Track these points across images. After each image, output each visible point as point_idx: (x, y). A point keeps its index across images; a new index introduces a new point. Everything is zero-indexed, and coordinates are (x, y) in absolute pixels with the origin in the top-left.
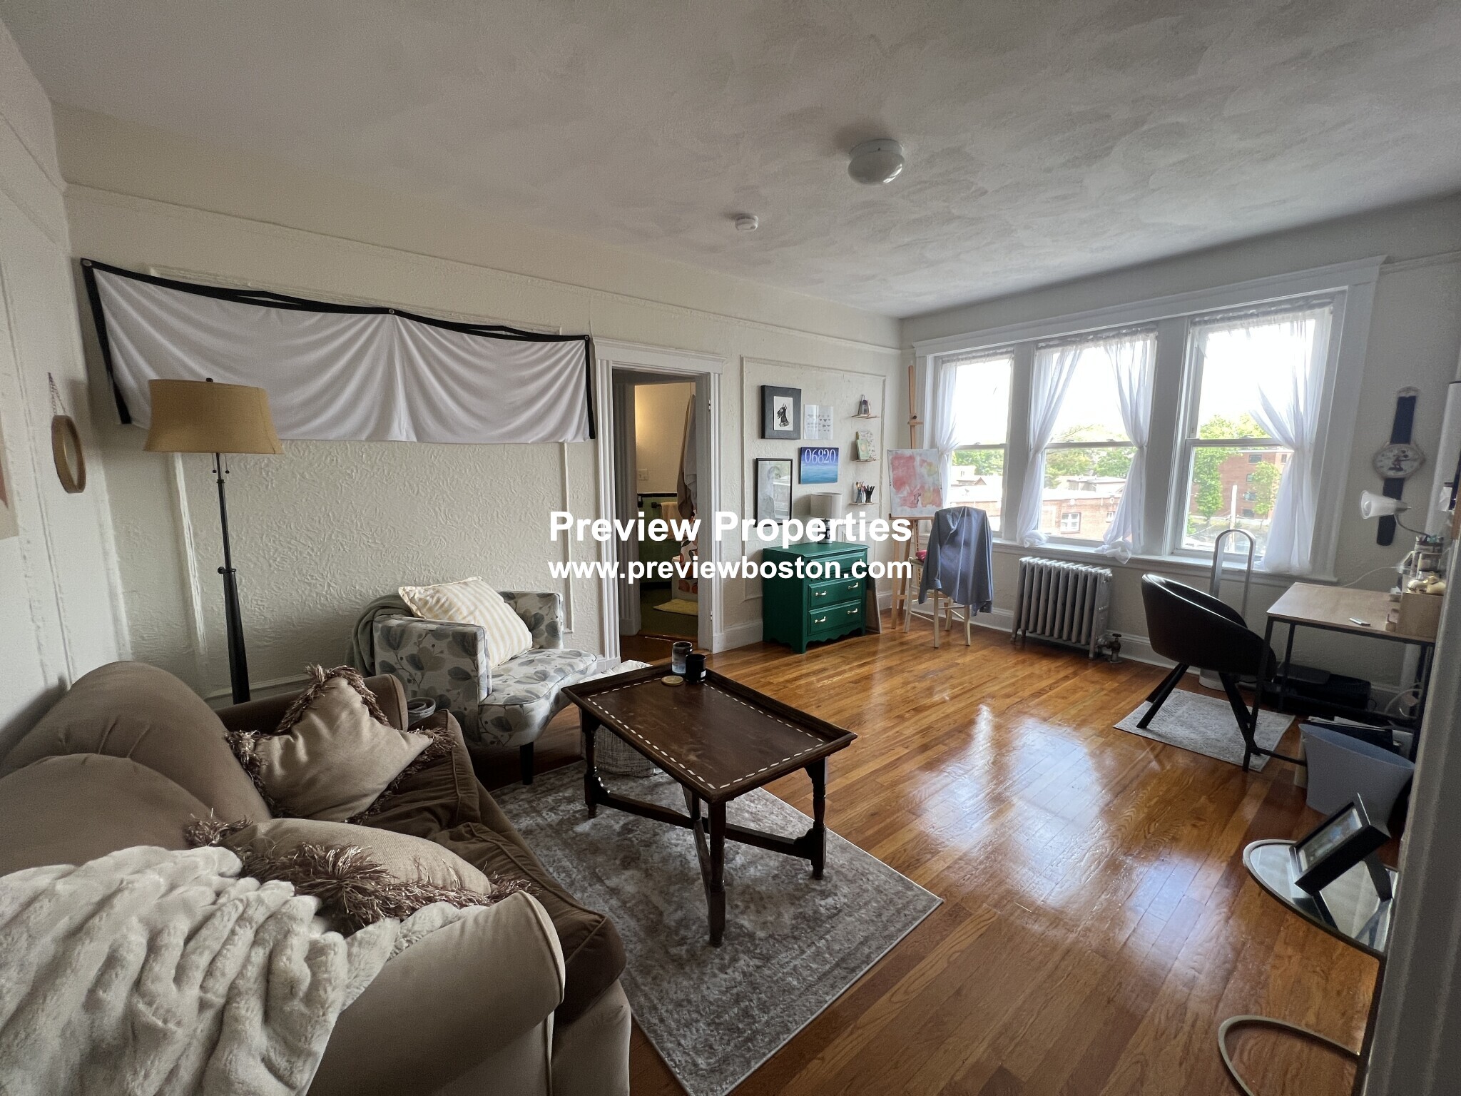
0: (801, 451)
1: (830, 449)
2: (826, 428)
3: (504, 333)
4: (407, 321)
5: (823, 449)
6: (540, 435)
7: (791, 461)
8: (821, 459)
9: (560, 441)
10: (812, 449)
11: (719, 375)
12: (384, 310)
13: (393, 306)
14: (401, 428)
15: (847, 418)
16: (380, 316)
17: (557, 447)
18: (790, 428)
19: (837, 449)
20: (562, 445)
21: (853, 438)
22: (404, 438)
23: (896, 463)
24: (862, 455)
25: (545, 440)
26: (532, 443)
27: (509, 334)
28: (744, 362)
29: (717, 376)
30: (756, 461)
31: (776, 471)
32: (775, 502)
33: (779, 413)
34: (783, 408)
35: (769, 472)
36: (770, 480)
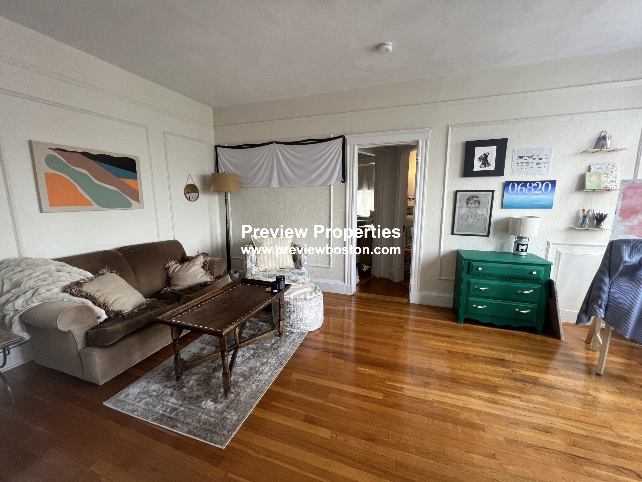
0: (506, 184)
1: (542, 182)
2: (542, 165)
3: (309, 142)
4: (278, 145)
5: (534, 182)
6: (321, 183)
7: (493, 192)
8: (530, 190)
9: (329, 184)
10: (518, 183)
11: (426, 140)
12: (272, 143)
13: (275, 140)
14: (275, 183)
15: (576, 154)
16: (271, 145)
17: (328, 187)
18: (492, 167)
19: (553, 183)
20: (330, 186)
21: (582, 171)
22: (275, 186)
23: (630, 192)
24: (589, 185)
25: (323, 184)
26: (318, 186)
27: (311, 142)
28: (450, 129)
29: (425, 141)
30: (456, 193)
31: (475, 199)
32: (472, 220)
33: (480, 159)
34: (484, 155)
35: (468, 199)
36: (469, 205)
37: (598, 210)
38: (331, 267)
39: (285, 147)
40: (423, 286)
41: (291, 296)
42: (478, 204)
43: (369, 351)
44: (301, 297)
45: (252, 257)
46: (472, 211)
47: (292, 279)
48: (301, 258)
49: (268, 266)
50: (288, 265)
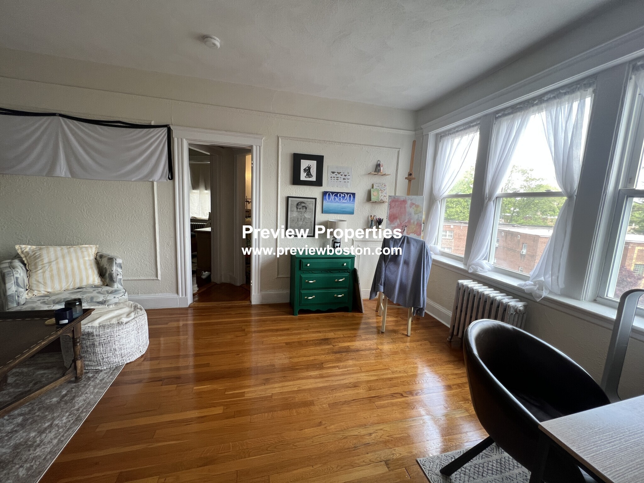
0: (325, 193)
1: (347, 194)
2: (346, 180)
3: (119, 124)
4: (65, 119)
5: (342, 193)
6: (139, 177)
7: (315, 199)
8: (340, 199)
9: (151, 180)
10: (333, 193)
11: (260, 146)
12: (54, 114)
13: (59, 112)
14: (62, 170)
15: (365, 175)
16: (52, 117)
17: (150, 183)
18: (314, 179)
19: (354, 194)
20: (153, 182)
21: (369, 187)
22: (63, 175)
23: (393, 204)
24: (373, 198)
25: (141, 180)
26: (134, 181)
27: (122, 125)
28: (280, 139)
29: (258, 147)
30: (288, 198)
31: (303, 205)
32: (301, 223)
33: (305, 170)
34: (308, 167)
35: (298, 204)
36: (298, 210)
37: (378, 216)
38: (159, 278)
39: (79, 125)
40: (263, 286)
41: (96, 323)
42: (305, 209)
43: (208, 365)
44: (112, 323)
45: (17, 278)
46: (301, 215)
47: (98, 300)
48: (113, 272)
49: (53, 288)
50: (91, 282)
